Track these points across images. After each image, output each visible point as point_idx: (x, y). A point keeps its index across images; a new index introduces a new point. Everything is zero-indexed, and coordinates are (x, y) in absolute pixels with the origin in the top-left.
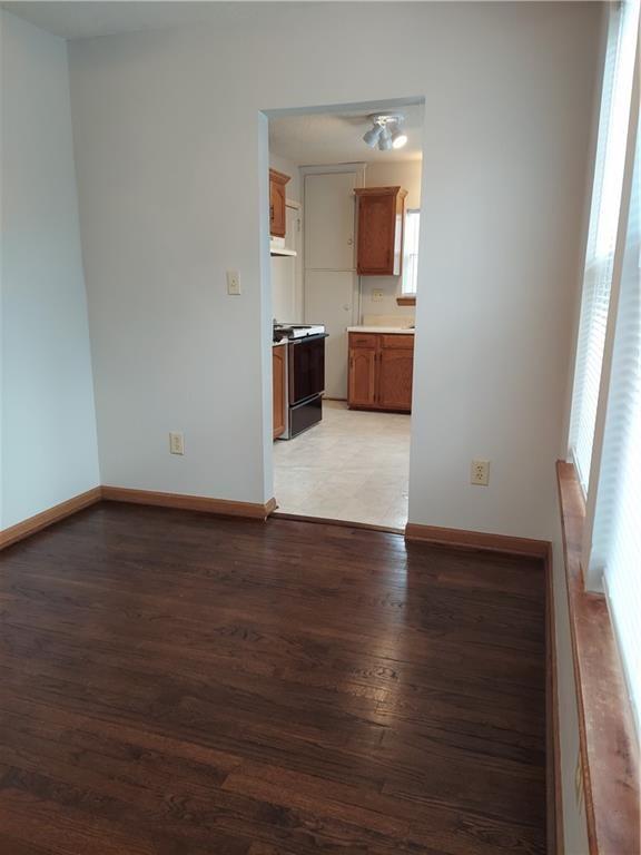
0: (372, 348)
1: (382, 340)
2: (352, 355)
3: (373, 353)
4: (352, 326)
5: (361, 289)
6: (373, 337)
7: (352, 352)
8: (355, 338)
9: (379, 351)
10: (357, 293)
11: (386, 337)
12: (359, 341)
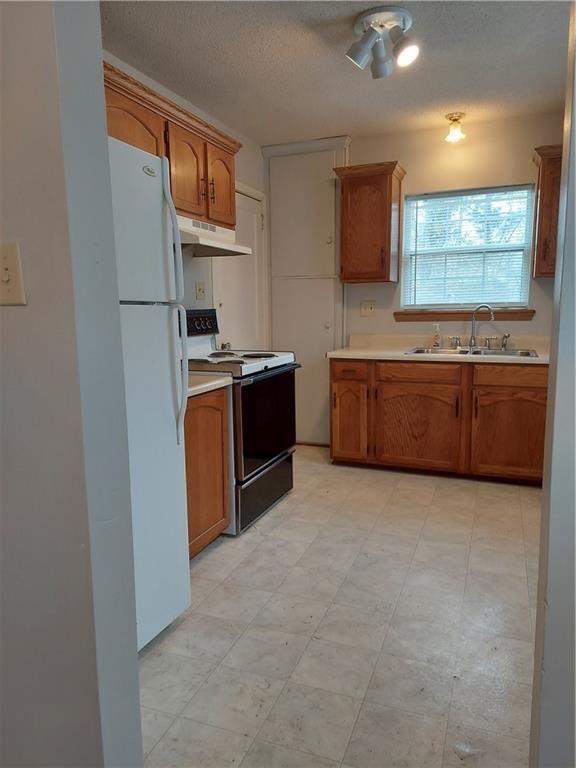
0: (363, 381)
1: (377, 370)
2: (335, 390)
3: (364, 387)
4: (334, 350)
5: (345, 300)
6: (365, 365)
7: (335, 386)
8: (340, 367)
9: (374, 383)
10: (340, 305)
11: (383, 364)
12: (345, 372)
